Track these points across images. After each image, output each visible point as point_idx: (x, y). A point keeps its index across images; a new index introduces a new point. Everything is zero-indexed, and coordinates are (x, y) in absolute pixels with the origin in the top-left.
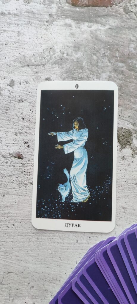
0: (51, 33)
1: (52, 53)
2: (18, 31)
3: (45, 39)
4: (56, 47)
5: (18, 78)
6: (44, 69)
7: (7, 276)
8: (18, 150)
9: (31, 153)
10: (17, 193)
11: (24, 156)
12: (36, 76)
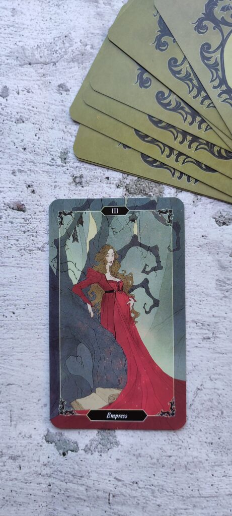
0: (65, 12)
1: (67, 45)
2: (12, 7)
3: (57, 21)
4: (73, 35)
5: (15, 84)
6: (56, 70)
7: (5, 389)
8: (17, 198)
9: (37, 203)
10: (18, 264)
11: (27, 207)
12: (43, 81)
